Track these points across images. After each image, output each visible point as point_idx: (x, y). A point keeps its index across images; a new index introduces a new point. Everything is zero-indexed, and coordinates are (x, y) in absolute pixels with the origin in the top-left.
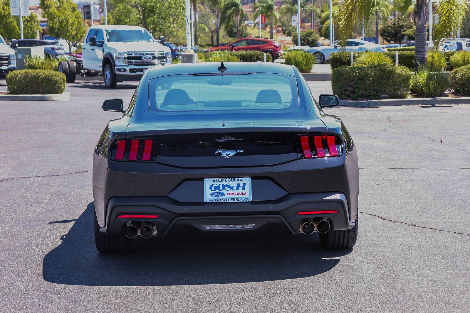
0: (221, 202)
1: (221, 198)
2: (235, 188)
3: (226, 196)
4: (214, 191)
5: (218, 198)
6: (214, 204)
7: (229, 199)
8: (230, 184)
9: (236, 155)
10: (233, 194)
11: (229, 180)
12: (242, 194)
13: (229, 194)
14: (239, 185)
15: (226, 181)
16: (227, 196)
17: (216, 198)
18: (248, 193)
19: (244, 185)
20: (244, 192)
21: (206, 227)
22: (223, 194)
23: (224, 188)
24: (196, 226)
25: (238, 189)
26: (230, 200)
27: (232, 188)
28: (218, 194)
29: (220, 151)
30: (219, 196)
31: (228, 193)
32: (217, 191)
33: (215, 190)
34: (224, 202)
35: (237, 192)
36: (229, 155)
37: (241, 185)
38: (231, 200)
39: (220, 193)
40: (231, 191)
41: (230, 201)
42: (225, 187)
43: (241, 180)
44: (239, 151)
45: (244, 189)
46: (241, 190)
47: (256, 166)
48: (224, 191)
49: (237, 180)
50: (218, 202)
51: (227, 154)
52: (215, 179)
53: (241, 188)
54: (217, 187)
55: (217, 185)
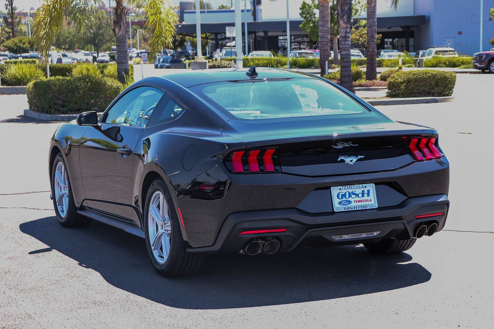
0: (349, 210)
1: (349, 206)
2: (360, 195)
3: (353, 204)
4: (341, 200)
5: (347, 206)
6: (343, 213)
7: (357, 206)
8: (356, 191)
9: (358, 160)
10: (359, 201)
11: (354, 187)
12: (367, 201)
13: (355, 202)
14: (363, 191)
15: (352, 188)
16: (355, 204)
17: (344, 206)
18: (373, 200)
19: (369, 191)
20: (369, 198)
21: (337, 238)
22: (350, 202)
23: (350, 196)
24: (326, 236)
25: (363, 196)
26: (358, 207)
27: (357, 195)
28: (345, 202)
29: (343, 158)
30: (346, 204)
31: (354, 201)
32: (344, 199)
33: (342, 198)
34: (352, 210)
35: (362, 199)
36: (351, 161)
37: (366, 192)
38: (359, 207)
39: (347, 201)
40: (357, 199)
41: (358, 209)
42: (351, 195)
43: (365, 187)
44: (359, 157)
45: (368, 195)
46: (366, 197)
47: (381, 171)
48: (350, 199)
49: (362, 187)
50: (347, 210)
51: (350, 160)
52: (341, 187)
53: (366, 195)
54: (344, 196)
55: (344, 193)
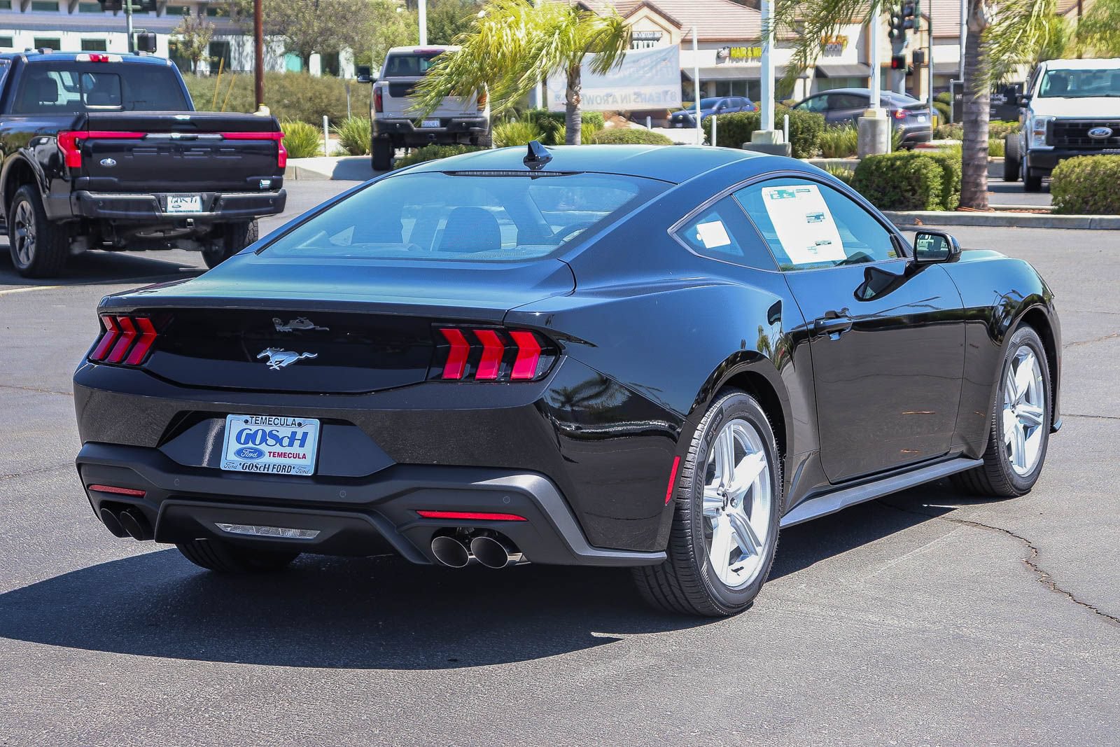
0: (253, 471)
1: (255, 462)
2: (286, 442)
3: (266, 459)
4: (246, 446)
5: (249, 462)
6: (239, 477)
7: (269, 465)
8: (278, 432)
9: (299, 362)
10: (280, 455)
11: (276, 421)
13: (272, 454)
14: (294, 434)
15: (270, 423)
16: (269, 460)
17: (243, 461)
18: (309, 456)
19: (305, 435)
20: (301, 451)
21: (227, 528)
22: (260, 454)
23: (264, 440)
24: (204, 521)
25: (291, 445)
26: (271, 467)
27: (279, 441)
28: (250, 452)
29: (269, 353)
30: (252, 458)
31: (270, 453)
32: (251, 445)
33: (246, 442)
34: (258, 471)
35: (288, 450)
37: (299, 436)
38: (273, 468)
39: (256, 451)
40: (278, 449)
41: (270, 472)
42: (268, 438)
43: (300, 425)
44: (306, 355)
45: (302, 445)
47: (325, 393)
48: (263, 447)
49: (292, 424)
50: (247, 470)
52: (248, 417)
53: (297, 443)
54: (251, 437)
55: (252, 432)
